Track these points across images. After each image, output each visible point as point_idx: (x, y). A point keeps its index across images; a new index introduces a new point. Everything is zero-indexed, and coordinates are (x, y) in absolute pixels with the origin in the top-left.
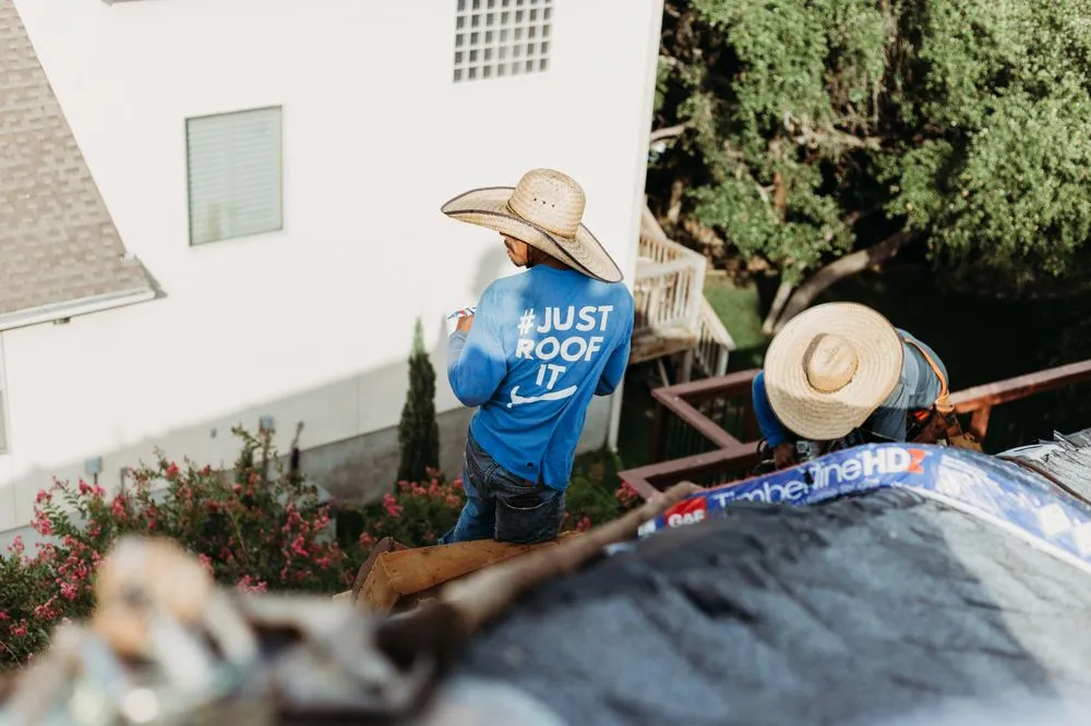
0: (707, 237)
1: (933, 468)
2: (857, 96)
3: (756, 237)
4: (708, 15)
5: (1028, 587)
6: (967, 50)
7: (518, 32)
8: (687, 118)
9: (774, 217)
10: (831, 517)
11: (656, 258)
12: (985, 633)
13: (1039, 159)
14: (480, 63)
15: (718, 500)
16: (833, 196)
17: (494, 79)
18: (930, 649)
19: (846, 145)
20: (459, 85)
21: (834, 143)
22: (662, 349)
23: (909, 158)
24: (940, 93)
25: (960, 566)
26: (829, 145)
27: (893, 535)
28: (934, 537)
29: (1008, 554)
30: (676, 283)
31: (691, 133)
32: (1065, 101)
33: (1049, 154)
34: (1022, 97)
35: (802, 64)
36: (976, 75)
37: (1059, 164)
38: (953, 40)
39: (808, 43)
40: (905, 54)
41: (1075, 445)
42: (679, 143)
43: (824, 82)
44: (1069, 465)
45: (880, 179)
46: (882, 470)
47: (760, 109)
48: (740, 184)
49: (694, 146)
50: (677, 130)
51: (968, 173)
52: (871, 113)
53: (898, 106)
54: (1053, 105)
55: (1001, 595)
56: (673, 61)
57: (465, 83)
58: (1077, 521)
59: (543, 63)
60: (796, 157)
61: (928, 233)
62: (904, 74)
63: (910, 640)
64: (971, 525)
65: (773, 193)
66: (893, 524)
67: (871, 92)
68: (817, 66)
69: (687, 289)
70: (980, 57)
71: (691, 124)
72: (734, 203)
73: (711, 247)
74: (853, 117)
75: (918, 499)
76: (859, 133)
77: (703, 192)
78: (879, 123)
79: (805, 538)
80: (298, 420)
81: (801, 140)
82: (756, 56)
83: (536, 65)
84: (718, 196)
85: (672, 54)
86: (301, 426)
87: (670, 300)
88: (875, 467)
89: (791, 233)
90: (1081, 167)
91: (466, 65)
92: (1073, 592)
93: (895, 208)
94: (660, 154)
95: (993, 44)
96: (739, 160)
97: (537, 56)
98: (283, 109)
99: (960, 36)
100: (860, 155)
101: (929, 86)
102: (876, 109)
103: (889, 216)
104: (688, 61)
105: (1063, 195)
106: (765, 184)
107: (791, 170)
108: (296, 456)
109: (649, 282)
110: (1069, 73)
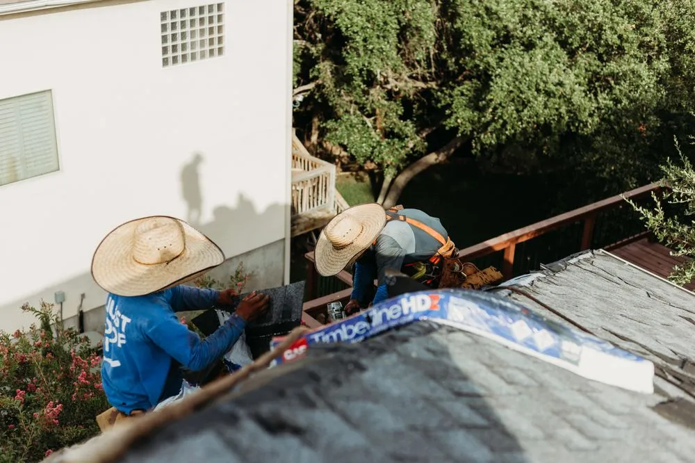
0: (337, 151)
1: (445, 306)
2: (420, 55)
3: (365, 149)
4: (323, 10)
5: (502, 378)
6: (483, 24)
7: (202, 31)
8: (316, 78)
9: (376, 136)
10: (372, 349)
11: (305, 169)
12: (466, 414)
13: (533, 85)
14: (179, 53)
15: (314, 339)
16: (412, 120)
17: (189, 63)
18: (426, 432)
19: (417, 87)
20: (167, 68)
21: (409, 87)
22: (313, 225)
23: (456, 92)
24: (470, 51)
25: (457, 370)
26: (406, 89)
27: (414, 355)
28: (443, 352)
29: (491, 356)
30: (318, 183)
31: (319, 87)
32: (546, 50)
33: (539, 81)
34: (519, 49)
35: (384, 37)
36: (490, 39)
37: (545, 86)
38: (475, 18)
39: (385, 23)
40: (447, 28)
41: (553, 271)
42: (312, 94)
43: (399, 50)
44: (545, 286)
45: (439, 105)
46: (414, 310)
47: (361, 67)
48: (353, 117)
49: (322, 95)
50: (311, 86)
51: (491, 95)
52: (429, 66)
53: (445, 61)
54: (539, 53)
55: (482, 386)
56: (304, 43)
57: (171, 66)
58: (535, 330)
59: (220, 50)
60: (386, 98)
61: (471, 137)
62: (447, 41)
63: (413, 428)
64: (469, 340)
65: (375, 120)
66: (415, 348)
67: (429, 53)
68: (393, 39)
69: (326, 186)
70: (492, 27)
71: (320, 81)
72: (351, 129)
73: (339, 157)
74: (419, 70)
75: (436, 326)
76: (424, 80)
77: (330, 124)
78: (435, 73)
79: (351, 367)
80: (82, 293)
81: (389, 87)
82: (354, 32)
83: (216, 52)
84: (340, 126)
85: (304, 38)
86: (83, 296)
87: (315, 194)
88: (410, 309)
89: (387, 146)
90: (559, 87)
91: (170, 55)
92: (532, 376)
93: (450, 123)
94: (300, 102)
95: (499, 19)
96: (351, 102)
97: (216, 46)
98: (53, 91)
99: (478, 15)
100: (426, 93)
101: (463, 46)
102: (433, 64)
103: (447, 128)
104: (314, 42)
105: (550, 104)
106: (369, 116)
107: (384, 106)
108: (81, 316)
109: (301, 184)
110: (546, 34)
